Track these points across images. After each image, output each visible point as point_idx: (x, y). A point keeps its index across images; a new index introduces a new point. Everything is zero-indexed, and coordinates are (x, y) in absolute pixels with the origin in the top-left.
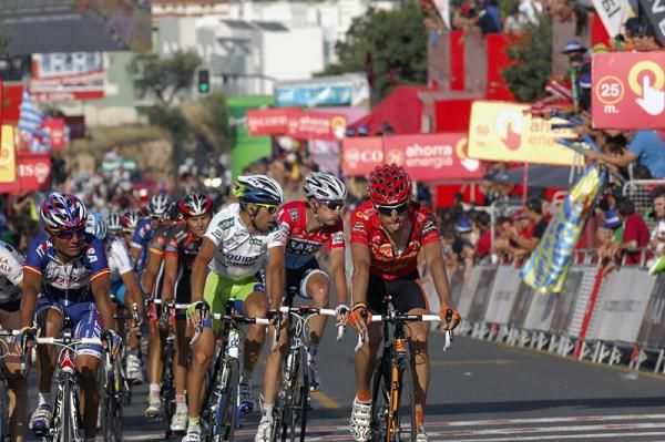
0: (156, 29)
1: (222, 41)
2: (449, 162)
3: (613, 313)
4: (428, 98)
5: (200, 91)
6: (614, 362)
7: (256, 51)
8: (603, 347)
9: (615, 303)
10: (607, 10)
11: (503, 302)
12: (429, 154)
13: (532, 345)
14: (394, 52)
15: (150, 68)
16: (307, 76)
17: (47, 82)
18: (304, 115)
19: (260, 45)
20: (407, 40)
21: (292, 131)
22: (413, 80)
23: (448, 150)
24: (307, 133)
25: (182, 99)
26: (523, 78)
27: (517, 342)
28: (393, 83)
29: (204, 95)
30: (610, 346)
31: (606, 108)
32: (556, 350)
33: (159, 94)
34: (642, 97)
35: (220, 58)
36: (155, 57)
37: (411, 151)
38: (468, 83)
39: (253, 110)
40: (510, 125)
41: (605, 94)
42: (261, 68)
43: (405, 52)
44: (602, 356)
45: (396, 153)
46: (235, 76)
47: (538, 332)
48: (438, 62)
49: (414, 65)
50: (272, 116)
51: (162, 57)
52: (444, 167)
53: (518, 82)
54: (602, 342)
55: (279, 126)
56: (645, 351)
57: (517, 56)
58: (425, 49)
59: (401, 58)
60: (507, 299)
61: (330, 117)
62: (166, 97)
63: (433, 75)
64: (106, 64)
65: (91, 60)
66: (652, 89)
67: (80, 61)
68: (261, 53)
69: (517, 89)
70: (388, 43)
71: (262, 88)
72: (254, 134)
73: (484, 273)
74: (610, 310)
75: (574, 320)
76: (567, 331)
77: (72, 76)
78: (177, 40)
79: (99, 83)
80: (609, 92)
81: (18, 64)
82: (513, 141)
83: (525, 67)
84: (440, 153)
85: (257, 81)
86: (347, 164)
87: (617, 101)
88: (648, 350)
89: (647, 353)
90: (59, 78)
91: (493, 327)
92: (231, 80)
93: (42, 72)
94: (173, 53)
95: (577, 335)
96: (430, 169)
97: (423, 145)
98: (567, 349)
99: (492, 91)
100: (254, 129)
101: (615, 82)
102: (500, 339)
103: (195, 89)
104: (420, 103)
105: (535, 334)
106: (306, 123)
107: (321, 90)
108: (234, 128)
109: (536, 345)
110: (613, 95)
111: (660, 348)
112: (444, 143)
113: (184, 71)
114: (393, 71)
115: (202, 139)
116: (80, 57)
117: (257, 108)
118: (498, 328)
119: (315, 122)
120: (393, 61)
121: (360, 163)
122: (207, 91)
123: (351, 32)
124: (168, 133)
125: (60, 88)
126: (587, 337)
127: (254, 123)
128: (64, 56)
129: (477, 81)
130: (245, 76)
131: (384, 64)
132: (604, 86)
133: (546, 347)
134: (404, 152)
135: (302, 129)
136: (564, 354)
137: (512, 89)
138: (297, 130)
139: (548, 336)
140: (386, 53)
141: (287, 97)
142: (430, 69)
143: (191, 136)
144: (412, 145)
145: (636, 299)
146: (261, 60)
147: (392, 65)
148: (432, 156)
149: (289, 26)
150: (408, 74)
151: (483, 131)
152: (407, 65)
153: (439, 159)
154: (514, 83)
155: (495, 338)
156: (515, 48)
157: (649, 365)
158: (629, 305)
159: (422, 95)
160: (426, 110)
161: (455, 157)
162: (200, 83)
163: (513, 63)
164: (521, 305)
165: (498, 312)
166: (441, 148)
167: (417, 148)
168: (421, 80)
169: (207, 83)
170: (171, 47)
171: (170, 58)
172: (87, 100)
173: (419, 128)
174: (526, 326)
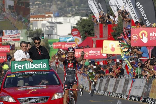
0: (32, 24)
1: (47, 26)
2: (99, 54)
3: (136, 89)
6: (137, 100)
7: (55, 29)
8: (134, 97)
9: (137, 87)
10: (135, 19)
11: (111, 87)
13: (118, 97)
14: (86, 29)
15: (30, 33)
16: (67, 35)
17: (7, 37)
18: (66, 44)
19: (56, 27)
20: (89, 26)
21: (63, 48)
23: (99, 52)
26: (116, 35)
27: (114, 96)
28: (87, 36)
29: (43, 39)
30: (135, 97)
31: (134, 41)
32: (123, 98)
34: (143, 39)
35: (47, 30)
36: (32, 30)
37: (90, 52)
38: (103, 36)
39: (55, 43)
40: (112, 46)
41: (134, 38)
42: (57, 33)
43: (89, 29)
44: (134, 99)
45: (87, 52)
46: (51, 35)
48: (97, 32)
49: (91, 32)
50: (59, 44)
51: (33, 30)
52: (98, 55)
54: (134, 96)
55: (60, 46)
56: (143, 98)
58: (94, 28)
60: (112, 86)
61: (72, 44)
63: (96, 34)
64: (20, 32)
65: (17, 32)
66: (145, 37)
67: (14, 32)
68: (57, 29)
69: (115, 37)
70: (85, 26)
71: (57, 37)
72: (55, 48)
73: (107, 80)
74: (135, 88)
75: (127, 91)
76: (126, 93)
77: (12, 35)
78: (37, 27)
79: (19, 37)
80: (135, 38)
82: (113, 49)
83: (117, 32)
85: (56, 36)
86: (76, 55)
87: (137, 40)
89: (144, 98)
90: (9, 36)
91: (109, 93)
92: (50, 36)
93: (5, 35)
94: (36, 29)
95: (128, 94)
96: (95, 56)
98: (126, 98)
99: (109, 38)
101: (137, 35)
102: (111, 95)
104: (93, 41)
105: (119, 94)
107: (70, 38)
108: (50, 47)
109: (119, 97)
111: (147, 97)
113: (38, 34)
114: (86, 33)
116: (14, 31)
118: (110, 93)
120: (86, 31)
121: (79, 55)
122: (44, 38)
123: (77, 24)
125: (10, 38)
126: (130, 95)
127: (55, 46)
128: (10, 31)
129: (106, 35)
130: (53, 35)
131: (84, 31)
132: (134, 36)
133: (121, 97)
134: (89, 52)
135: (65, 47)
136: (125, 99)
139: (121, 95)
140: (85, 29)
141: (62, 40)
142: (95, 33)
145: (141, 86)
146: (57, 31)
147: (86, 32)
148: (95, 53)
149: (63, 23)
150: (90, 34)
151: (106, 47)
152: (90, 32)
154: (114, 36)
155: (109, 95)
156: (114, 28)
157: (144, 101)
158: (140, 87)
159: (93, 39)
160: (94, 42)
161: (100, 53)
162: (42, 36)
163: (114, 31)
164: (115, 88)
165: (110, 89)
166: (97, 51)
167: (92, 51)
168: (93, 35)
169: (44, 36)
170: (36, 28)
171: (35, 30)
172: (16, 41)
173: (93, 46)
174: (116, 93)
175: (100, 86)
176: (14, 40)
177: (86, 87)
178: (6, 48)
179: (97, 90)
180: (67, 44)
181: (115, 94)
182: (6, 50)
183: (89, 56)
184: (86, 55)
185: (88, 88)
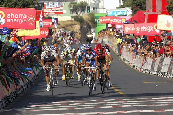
2: (152, 30)
5: (87, 12)
7: (102, 1)
11: (166, 67)
15: (74, 6)
16: (115, 8)
17: (48, 10)
18: (114, 19)
21: (111, 22)
22: (142, 9)
23: (152, 27)
25: (83, 14)
27: (170, 77)
28: (138, 10)
29: (88, 13)
33: (77, 13)
35: (93, 3)
36: (76, 3)
37: (142, 28)
38: (157, 10)
39: (101, 17)
40: (168, 21)
42: (103, 6)
43: (141, 2)
45: (138, 28)
46: (97, 8)
48: (149, 5)
49: (143, 5)
50: (106, 19)
52: (151, 32)
53: (170, 10)
55: (108, 21)
57: (170, 3)
58: (146, 1)
59: (139, 3)
60: (167, 66)
61: (121, 19)
62: (79, 13)
63: (148, 8)
64: (63, 5)
65: (59, 4)
67: (56, 4)
71: (104, 11)
72: (101, 23)
73: (161, 59)
77: (54, 8)
79: (61, 10)
81: (40, 5)
83: (172, 6)
85: (102, 9)
86: (125, 31)
90: (51, 9)
91: (163, 73)
92: (95, 9)
93: (47, 7)
96: (147, 32)
97: (145, 26)
99: (163, 12)
100: (101, 22)
102: (165, 76)
103: (86, 12)
104: (145, 15)
107: (119, 12)
108: (96, 22)
113: (83, 7)
114: (137, 7)
115: (88, 24)
117: (103, 16)
118: (165, 74)
120: (137, 4)
121: (129, 31)
122: (89, 12)
124: (79, 23)
125: (51, 11)
127: (101, 20)
128: (52, 3)
129: (159, 9)
130: (99, 8)
131: (135, 5)
134: (140, 28)
135: (114, 22)
138: (113, 22)
140: (136, 2)
141: (110, 14)
142: (147, 6)
143: (85, 23)
146: (103, 4)
147: (137, 5)
148: (147, 29)
150: (141, 8)
151: (161, 22)
152: (141, 5)
153: (149, 30)
154: (168, 10)
155: (164, 76)
156: (169, 1)
159: (145, 13)
160: (146, 17)
161: (153, 29)
162: (87, 10)
163: (168, 5)
164: (171, 67)
165: (165, 69)
166: (150, 27)
167: (144, 27)
168: (145, 9)
169: (89, 10)
170: (80, 1)
171: (80, 3)
172: (58, 15)
173: (144, 21)
174: (172, 73)
175: (153, 65)
176: (56, 13)
177: (137, 67)
178: (48, 22)
179: (150, 70)
180: (116, 19)
181: (170, 75)
182: (48, 24)
183: (140, 32)
184: (138, 31)
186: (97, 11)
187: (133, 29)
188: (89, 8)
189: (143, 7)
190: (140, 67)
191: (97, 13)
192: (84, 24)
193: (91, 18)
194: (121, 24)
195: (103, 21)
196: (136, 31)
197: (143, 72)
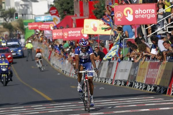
0: (4, 3)
1: (21, 5)
2: (80, 35)
3: (122, 73)
4: (74, 18)
5: (16, 19)
6: (123, 85)
7: (30, 7)
8: (119, 81)
9: (122, 70)
12: (75, 33)
13: (102, 82)
14: (65, 7)
15: (2, 13)
16: (43, 14)
19: (31, 6)
20: (68, 3)
21: (40, 28)
22: (70, 14)
23: (79, 32)
24: (43, 29)
25: (11, 21)
26: (98, 13)
27: (98, 81)
28: (66, 15)
30: (121, 81)
31: (118, 20)
32: (108, 83)
33: (5, 20)
34: (127, 17)
35: (21, 10)
36: (4, 10)
37: (70, 32)
38: (84, 14)
40: (94, 25)
41: (118, 16)
42: (32, 12)
43: (68, 7)
44: (119, 84)
45: (66, 33)
46: (25, 14)
47: (103, 78)
48: (77, 10)
49: (70, 10)
50: (35, 24)
51: (6, 10)
52: (78, 36)
53: (97, 14)
54: (119, 80)
55: (36, 27)
57: (96, 7)
58: (73, 6)
59: (67, 8)
61: (49, 24)
62: (7, 20)
66: (130, 14)
68: (32, 8)
69: (97, 15)
70: (63, 4)
71: (32, 17)
72: (30, 29)
74: (121, 72)
75: (112, 75)
76: (110, 78)
78: (10, 6)
80: (119, 15)
82: (95, 29)
83: (99, 10)
84: (77, 33)
85: (31, 15)
86: (54, 36)
87: (121, 18)
88: (131, 82)
89: (130, 82)
92: (24, 15)
95: (113, 78)
96: (75, 37)
97: (73, 31)
98: (110, 82)
100: (30, 28)
101: (120, 13)
103: (14, 18)
104: (72, 20)
105: (102, 79)
106: (43, 26)
108: (25, 29)
109: (102, 81)
110: (120, 16)
111: (133, 81)
112: (78, 30)
113: (11, 13)
114: (65, 12)
117: (31, 22)
119: (45, 26)
120: (65, 9)
121: (57, 36)
122: (18, 18)
123: (54, 2)
124: (8, 30)
126: (115, 79)
127: (30, 26)
129: (87, 14)
130: (28, 14)
131: (63, 10)
132: (117, 14)
133: (105, 82)
134: (68, 33)
135: (42, 27)
136: (110, 84)
137: (95, 15)
138: (41, 28)
139: (106, 79)
140: (63, 7)
141: (38, 19)
142: (75, 11)
144: (70, 31)
145: (127, 69)
146: (32, 10)
148: (75, 34)
150: (69, 12)
151: (87, 27)
152: (69, 10)
153: (77, 34)
156: (96, 5)
157: (131, 85)
158: (126, 70)
159: (72, 18)
160: (74, 22)
161: (81, 33)
162: (16, 16)
168: (72, 14)
170: (8, 7)
171: (8, 10)
173: (72, 26)
177: (66, 72)
181: (99, 78)
183: (68, 37)
184: (65, 36)
185: (68, 73)
186: (25, 17)
187: (61, 34)
188: (17, 15)
189: (71, 12)
190: (69, 72)
191: (25, 19)
192: (13, 30)
193: (20, 24)
194: (49, 29)
195: (31, 28)
196: (64, 36)
197: (73, 77)
